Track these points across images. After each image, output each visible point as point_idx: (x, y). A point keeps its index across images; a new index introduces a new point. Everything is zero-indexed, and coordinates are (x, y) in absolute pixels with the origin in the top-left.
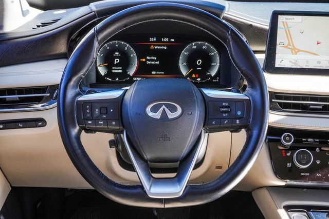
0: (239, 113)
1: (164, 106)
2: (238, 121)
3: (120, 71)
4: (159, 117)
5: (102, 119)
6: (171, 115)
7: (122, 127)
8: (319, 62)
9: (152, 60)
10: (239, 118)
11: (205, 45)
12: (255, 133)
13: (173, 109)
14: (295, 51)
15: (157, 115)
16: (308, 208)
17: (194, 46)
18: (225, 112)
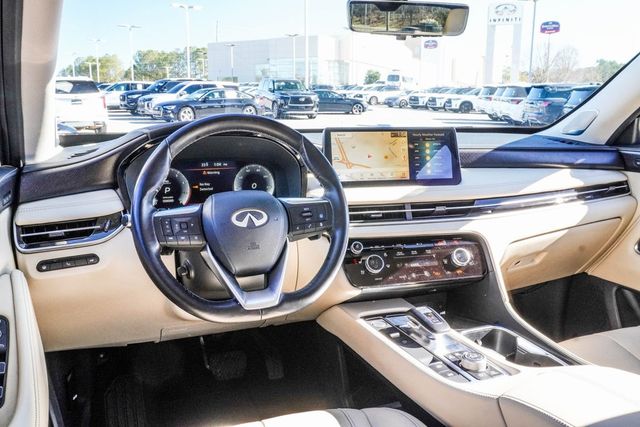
0: (321, 216)
1: (249, 214)
2: (321, 224)
3: (172, 201)
4: (245, 226)
5: (183, 235)
6: (258, 223)
7: (205, 242)
8: (372, 175)
9: (205, 186)
10: (323, 221)
11: (259, 168)
12: (338, 234)
13: (259, 216)
14: (349, 165)
15: (244, 224)
16: (384, 315)
17: (247, 169)
18: (308, 217)
